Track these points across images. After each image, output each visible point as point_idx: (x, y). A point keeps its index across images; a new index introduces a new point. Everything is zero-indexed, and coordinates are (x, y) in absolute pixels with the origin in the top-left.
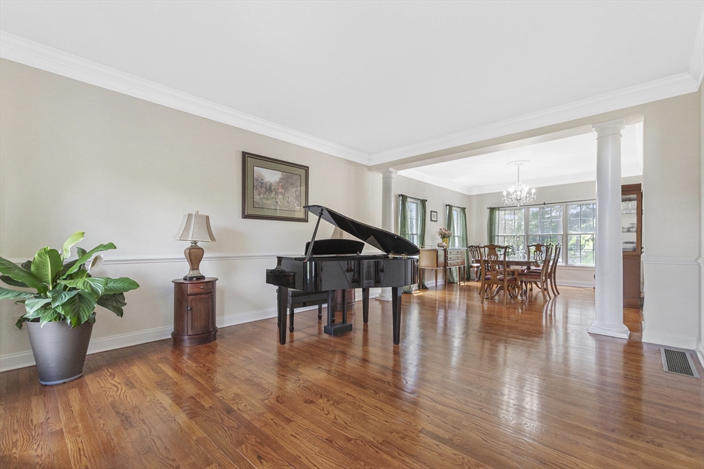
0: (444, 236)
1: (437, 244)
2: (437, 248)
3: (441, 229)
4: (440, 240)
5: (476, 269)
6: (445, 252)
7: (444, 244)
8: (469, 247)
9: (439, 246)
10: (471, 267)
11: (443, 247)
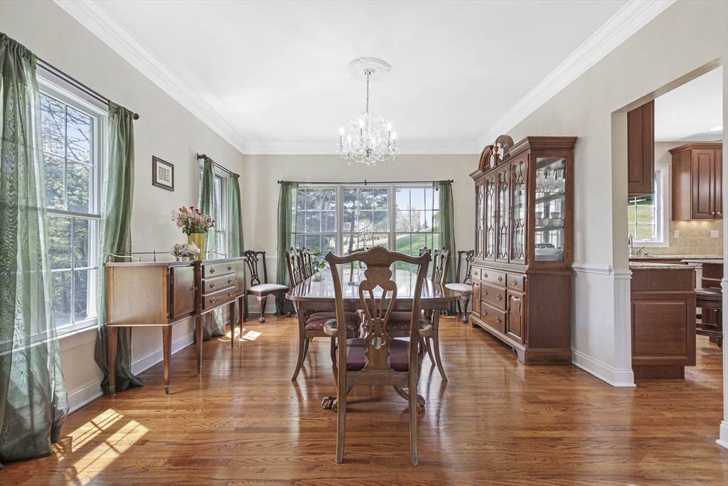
0: (193, 228)
1: (171, 248)
2: (173, 259)
3: (183, 210)
4: (182, 239)
5: (260, 298)
6: (195, 270)
7: (194, 248)
8: (245, 254)
9: (177, 253)
10: (250, 292)
11: (191, 255)
